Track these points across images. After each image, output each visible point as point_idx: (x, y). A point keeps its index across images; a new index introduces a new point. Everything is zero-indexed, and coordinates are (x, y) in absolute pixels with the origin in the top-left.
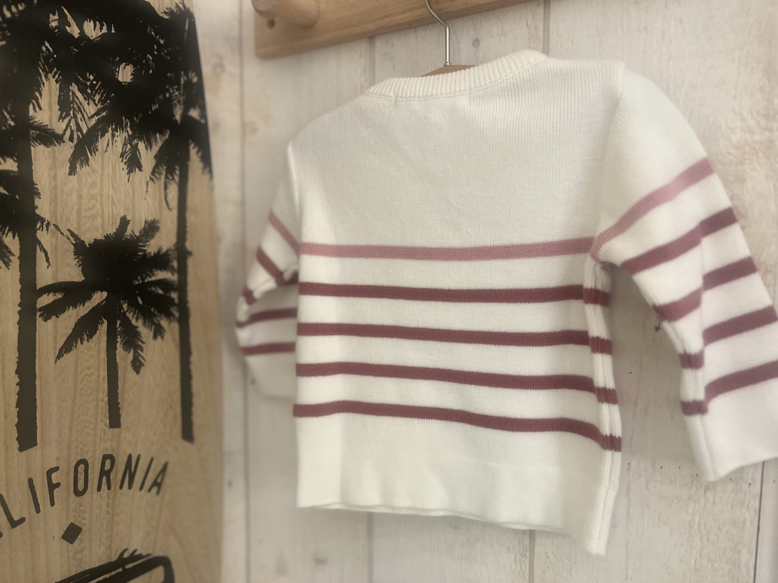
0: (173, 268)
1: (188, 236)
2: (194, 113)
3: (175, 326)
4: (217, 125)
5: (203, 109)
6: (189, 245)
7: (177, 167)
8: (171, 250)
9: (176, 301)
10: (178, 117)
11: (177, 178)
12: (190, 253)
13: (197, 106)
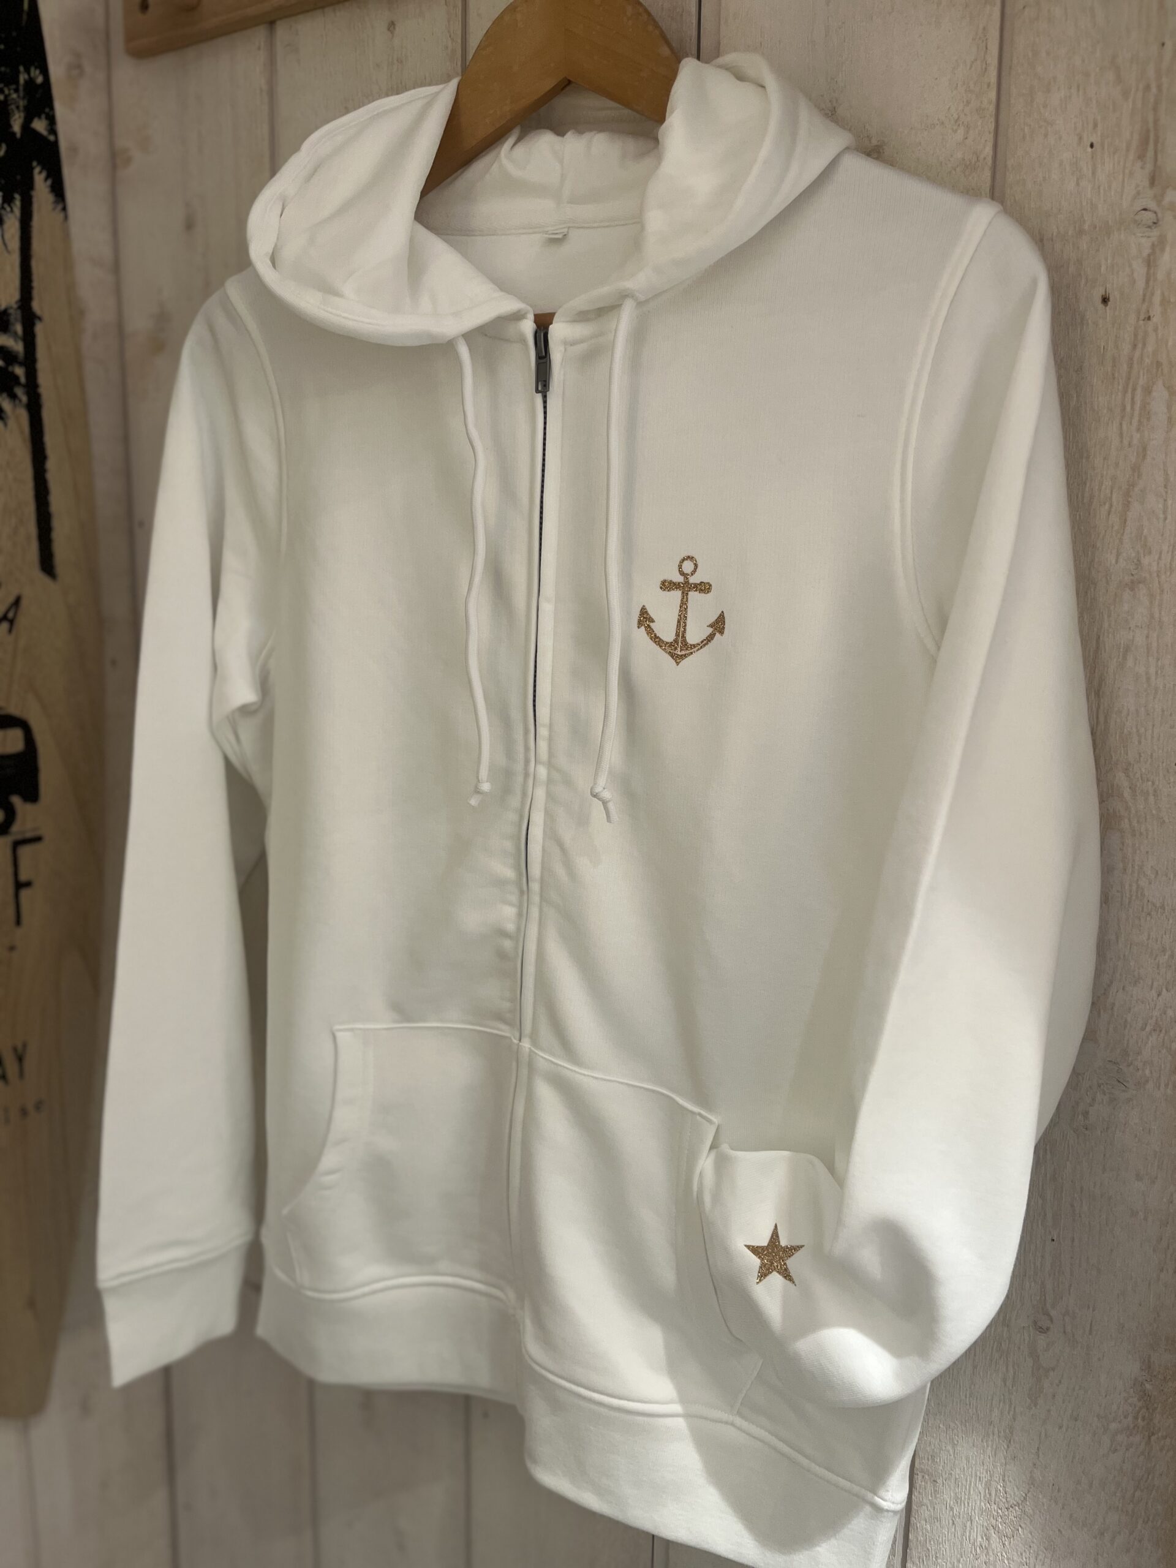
0: (16, 333)
1: (35, 293)
2: (39, 125)
3: (23, 415)
4: (74, 150)
5: (52, 120)
6: (36, 306)
7: (17, 197)
8: (11, 308)
9: (23, 380)
10: (17, 127)
11: (17, 211)
12: (40, 319)
13: (43, 116)
